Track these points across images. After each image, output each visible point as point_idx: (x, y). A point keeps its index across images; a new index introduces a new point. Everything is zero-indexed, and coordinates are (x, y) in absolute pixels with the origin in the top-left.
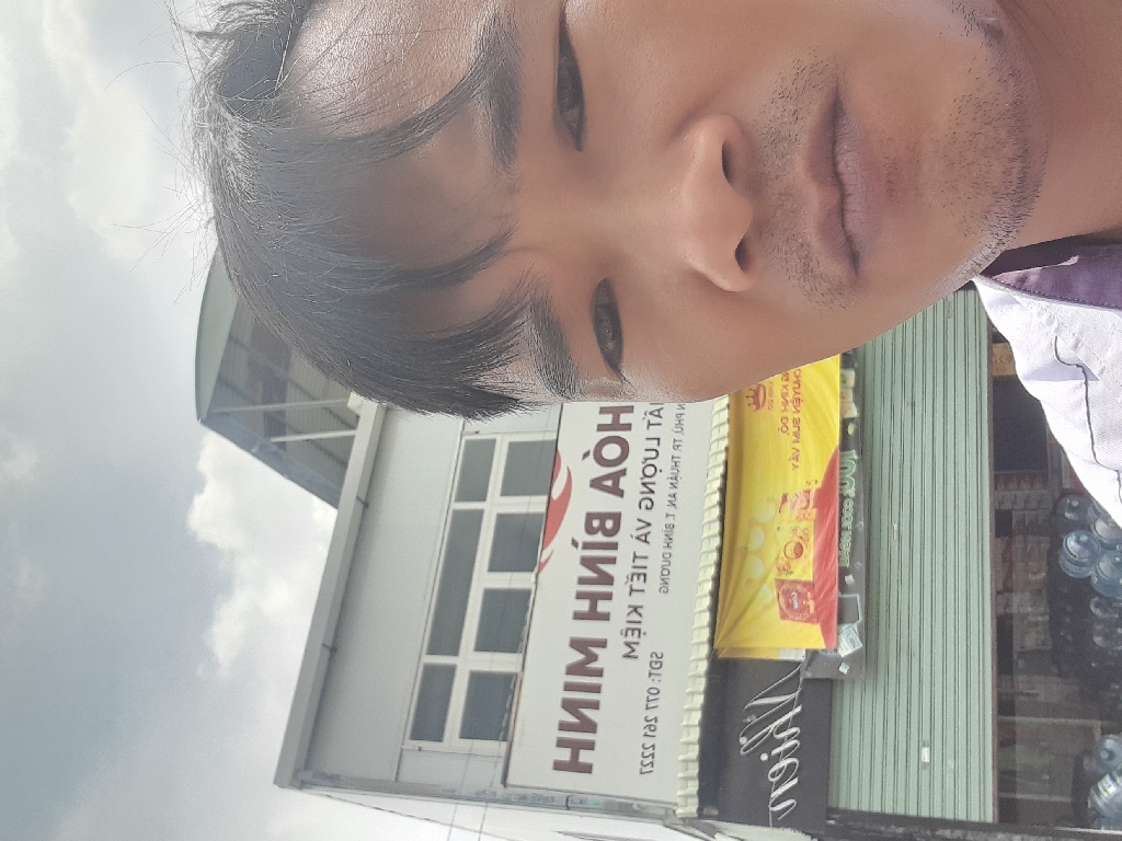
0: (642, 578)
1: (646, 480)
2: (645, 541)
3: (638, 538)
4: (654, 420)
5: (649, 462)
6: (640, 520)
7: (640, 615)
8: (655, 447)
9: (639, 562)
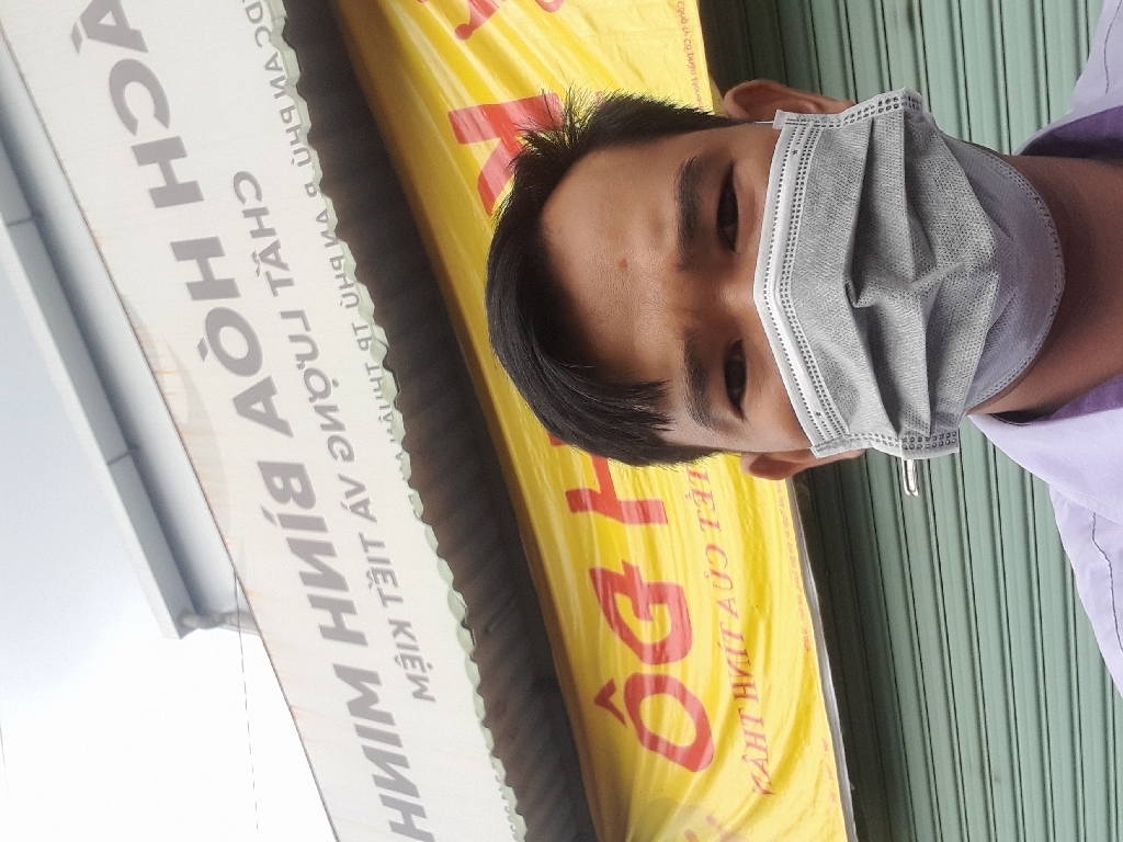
0: (389, 578)
1: (319, 402)
2: (366, 515)
3: (354, 508)
4: (277, 274)
5: (308, 365)
6: (342, 478)
7: (412, 638)
8: (302, 331)
9: (374, 552)
